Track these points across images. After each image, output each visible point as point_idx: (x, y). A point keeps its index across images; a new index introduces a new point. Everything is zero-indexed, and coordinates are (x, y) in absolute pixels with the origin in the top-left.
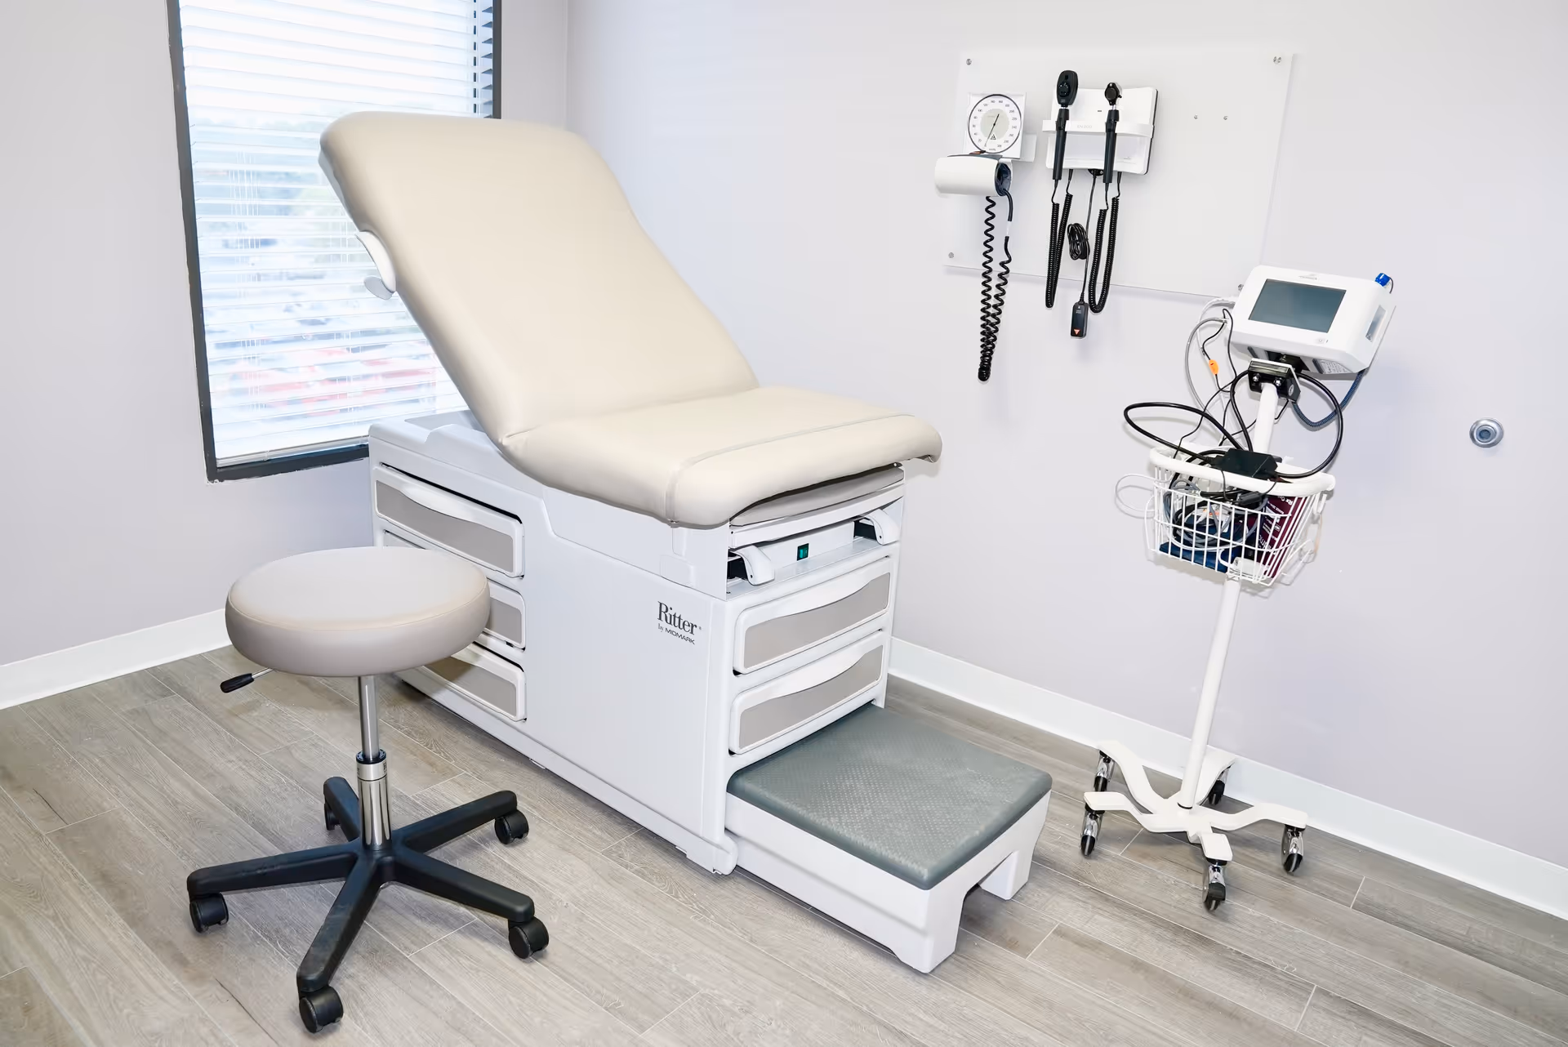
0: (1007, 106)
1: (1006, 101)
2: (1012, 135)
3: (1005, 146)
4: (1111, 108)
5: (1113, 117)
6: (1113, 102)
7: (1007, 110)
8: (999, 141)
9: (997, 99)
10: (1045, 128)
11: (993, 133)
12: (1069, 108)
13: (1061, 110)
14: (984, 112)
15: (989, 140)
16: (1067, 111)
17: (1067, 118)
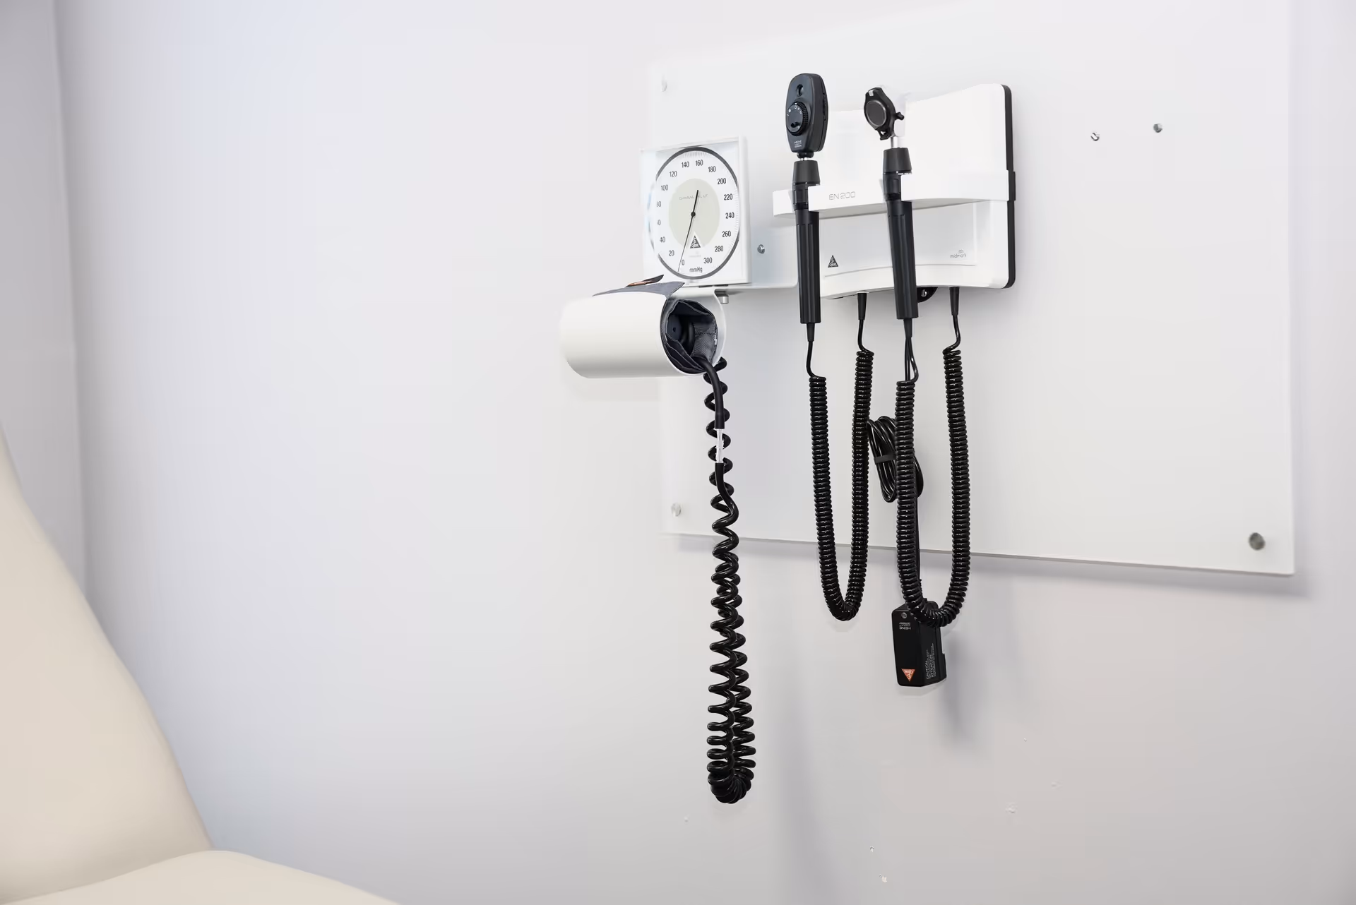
0: (712, 169)
1: (709, 160)
2: (727, 234)
3: (719, 258)
4: (887, 144)
5: (897, 163)
6: (886, 131)
7: (712, 179)
8: (707, 250)
9: (692, 157)
10: (778, 210)
11: (693, 233)
12: (817, 156)
13: (798, 165)
14: (672, 190)
15: (688, 249)
16: (813, 166)
17: (815, 181)
